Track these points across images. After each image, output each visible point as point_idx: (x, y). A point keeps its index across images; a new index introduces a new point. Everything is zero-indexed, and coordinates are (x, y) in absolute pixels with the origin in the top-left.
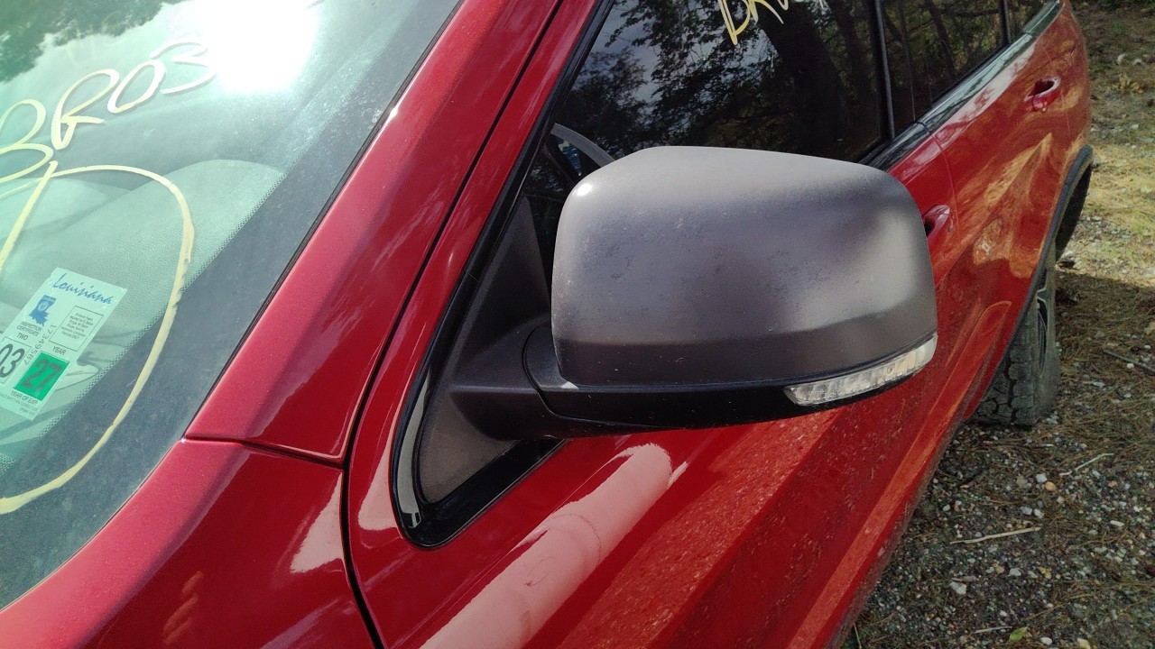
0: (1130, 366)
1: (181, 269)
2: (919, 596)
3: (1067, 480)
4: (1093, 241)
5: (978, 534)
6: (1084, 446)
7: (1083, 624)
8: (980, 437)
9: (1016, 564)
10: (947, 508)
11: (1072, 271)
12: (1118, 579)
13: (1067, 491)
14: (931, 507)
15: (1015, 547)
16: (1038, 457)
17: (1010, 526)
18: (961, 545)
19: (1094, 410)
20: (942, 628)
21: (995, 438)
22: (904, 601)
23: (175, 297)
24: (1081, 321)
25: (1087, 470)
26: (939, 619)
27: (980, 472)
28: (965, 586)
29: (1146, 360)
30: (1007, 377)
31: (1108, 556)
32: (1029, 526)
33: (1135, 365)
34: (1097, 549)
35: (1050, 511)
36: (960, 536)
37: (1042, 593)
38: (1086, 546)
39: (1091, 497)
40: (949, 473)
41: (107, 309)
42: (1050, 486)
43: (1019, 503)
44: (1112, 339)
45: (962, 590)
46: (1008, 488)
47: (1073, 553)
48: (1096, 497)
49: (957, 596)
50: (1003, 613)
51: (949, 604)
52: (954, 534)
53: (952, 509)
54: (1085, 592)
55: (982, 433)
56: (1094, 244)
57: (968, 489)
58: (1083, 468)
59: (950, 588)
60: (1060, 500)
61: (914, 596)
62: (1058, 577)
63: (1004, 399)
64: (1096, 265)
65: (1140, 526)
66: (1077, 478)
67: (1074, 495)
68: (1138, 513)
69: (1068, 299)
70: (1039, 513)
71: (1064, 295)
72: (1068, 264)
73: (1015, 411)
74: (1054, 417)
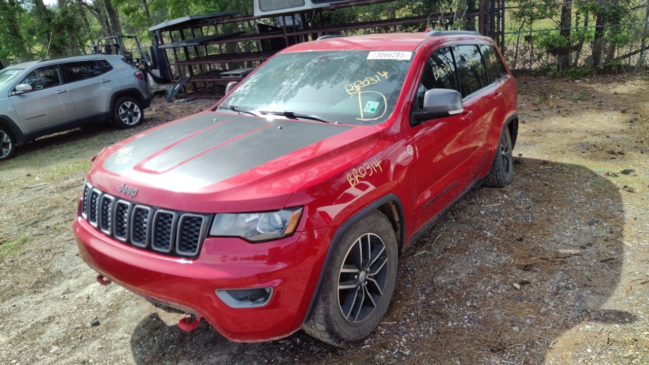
0: (534, 175)
3: (512, 196)
6: (517, 190)
7: (511, 216)
11: (521, 157)
12: (520, 210)
13: (511, 198)
14: (476, 202)
15: (497, 207)
17: (496, 204)
19: (521, 184)
21: (494, 189)
22: (469, 215)
24: (522, 167)
26: (477, 217)
27: (489, 196)
28: (483, 212)
30: (495, 170)
31: (519, 207)
32: (500, 204)
34: (516, 206)
37: (502, 213)
38: (514, 206)
40: (481, 196)
42: (507, 198)
43: (499, 200)
44: (529, 170)
46: (496, 198)
47: (511, 207)
48: (518, 198)
51: (479, 215)
52: (482, 206)
53: (481, 202)
54: (512, 212)
55: (490, 189)
57: (486, 198)
58: (516, 194)
59: (480, 213)
60: (509, 199)
61: (471, 215)
62: (506, 210)
64: (529, 156)
65: (528, 202)
66: (514, 196)
68: (528, 200)
70: (503, 202)
71: (518, 162)
72: (520, 155)
73: (498, 181)
74: (510, 186)
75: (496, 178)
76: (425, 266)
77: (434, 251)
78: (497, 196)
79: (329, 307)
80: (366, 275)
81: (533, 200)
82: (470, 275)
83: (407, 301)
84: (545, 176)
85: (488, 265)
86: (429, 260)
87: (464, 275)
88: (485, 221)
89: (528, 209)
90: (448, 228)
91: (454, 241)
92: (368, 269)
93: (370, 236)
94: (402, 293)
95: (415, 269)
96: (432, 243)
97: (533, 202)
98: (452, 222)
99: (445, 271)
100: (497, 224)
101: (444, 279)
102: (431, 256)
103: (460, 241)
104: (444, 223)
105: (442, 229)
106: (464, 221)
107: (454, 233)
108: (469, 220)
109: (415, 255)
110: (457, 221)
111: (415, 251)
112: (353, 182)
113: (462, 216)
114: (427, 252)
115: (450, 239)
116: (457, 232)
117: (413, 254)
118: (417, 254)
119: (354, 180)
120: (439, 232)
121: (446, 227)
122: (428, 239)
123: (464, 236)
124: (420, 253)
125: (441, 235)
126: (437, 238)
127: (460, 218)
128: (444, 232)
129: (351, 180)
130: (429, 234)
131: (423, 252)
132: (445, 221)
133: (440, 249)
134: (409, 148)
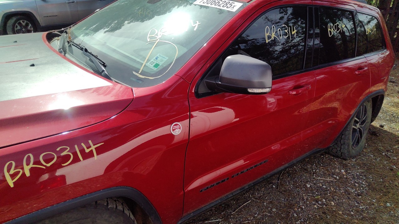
0: (384, 154)
1: (176, 57)
2: (297, 184)
3: (350, 173)
4: (394, 123)
5: (319, 177)
6: (359, 167)
7: (335, 200)
8: (331, 158)
9: (325, 185)
10: (314, 170)
11: (382, 128)
12: (349, 194)
13: (348, 175)
14: (310, 170)
15: (327, 182)
16: (345, 166)
17: (329, 178)
18: (314, 178)
19: (366, 161)
20: (300, 191)
21: (335, 159)
22: (293, 185)
23: (175, 60)
24: (377, 141)
25: (356, 172)
26: (300, 190)
27: (327, 166)
28: (310, 185)
29: (389, 154)
30: (340, 143)
31: (350, 190)
32: (333, 179)
33: (385, 154)
34: (348, 188)
35: (340, 178)
36: (314, 176)
37: (328, 192)
38: (345, 187)
39: (354, 178)
40: (319, 164)
41: (166, 60)
42: (344, 173)
43: (334, 174)
44: (382, 147)
45: (309, 186)
46: (333, 171)
47: (341, 187)
48: (355, 178)
49: (307, 187)
50: (317, 193)
51: (304, 188)
52: (313, 176)
53: (316, 171)
54: (340, 195)
55: (332, 158)
56: (394, 124)
57: (322, 168)
58: (355, 172)
59: (306, 185)
60: (345, 176)
61: (296, 184)
62: (335, 190)
63: (339, 149)
64: (391, 129)
65: (362, 187)
66: (352, 173)
67: (349, 177)
68: (363, 184)
69: (376, 134)
70: (337, 177)
71: (375, 133)
72: (382, 126)
73: (342, 153)
74: (354, 160)
75: (340, 150)
78: (335, 168)
81: (369, 185)
84: (395, 158)
88: (305, 198)
89: (359, 195)
90: (264, 194)
91: (259, 214)
96: (234, 211)
97: (367, 188)
98: (272, 187)
100: (315, 206)
103: (264, 216)
104: (263, 187)
105: (257, 194)
106: (284, 191)
107: (265, 204)
108: (290, 191)
109: (207, 222)
110: (278, 189)
111: (211, 215)
112: (13, 176)
113: (286, 183)
114: (222, 221)
115: (256, 211)
116: (269, 203)
117: (206, 219)
118: (210, 221)
119: (19, 172)
120: (251, 197)
121: (262, 192)
122: (234, 202)
123: (272, 211)
124: (214, 221)
125: (250, 202)
126: (244, 205)
127: (283, 185)
128: (255, 199)
129: (12, 172)
130: (240, 196)
131: (218, 220)
132: (266, 184)
133: (237, 221)
134: (175, 126)
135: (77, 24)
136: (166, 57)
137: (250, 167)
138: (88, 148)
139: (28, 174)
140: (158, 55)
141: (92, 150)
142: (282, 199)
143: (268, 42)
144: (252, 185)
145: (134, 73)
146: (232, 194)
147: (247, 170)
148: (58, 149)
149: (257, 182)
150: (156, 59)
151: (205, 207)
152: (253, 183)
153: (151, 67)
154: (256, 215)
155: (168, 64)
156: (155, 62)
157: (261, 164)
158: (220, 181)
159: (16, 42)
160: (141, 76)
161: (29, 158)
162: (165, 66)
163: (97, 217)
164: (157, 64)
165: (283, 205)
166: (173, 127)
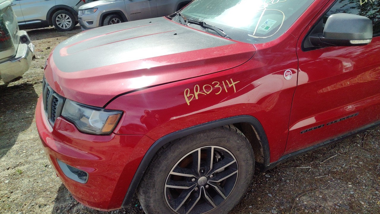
1: (283, 20)
23: (283, 22)
41: (274, 23)
76: (300, 181)
77: (318, 169)
79: (150, 201)
80: (208, 180)
82: (337, 207)
83: (258, 209)
85: (363, 203)
86: (307, 177)
87: (331, 204)
90: (349, 151)
91: (346, 165)
92: (211, 176)
93: (214, 148)
94: (259, 199)
95: (288, 181)
96: (322, 161)
98: (357, 146)
99: (315, 193)
101: (307, 202)
102: (313, 173)
104: (348, 145)
105: (342, 150)
106: (370, 149)
107: (351, 158)
108: (375, 149)
109: (298, 168)
110: (363, 147)
111: (301, 163)
112: (189, 98)
113: (371, 143)
114: (312, 168)
115: (343, 163)
116: (355, 158)
117: (297, 166)
118: (301, 168)
119: (192, 96)
120: (337, 152)
121: (348, 149)
122: (321, 156)
123: (359, 164)
124: (304, 167)
125: (337, 156)
126: (331, 157)
127: (367, 144)
128: (341, 154)
129: (188, 95)
130: (325, 151)
131: (308, 167)
132: (351, 143)
133: (325, 169)
134: (287, 73)
135: (183, 9)
136: (274, 21)
137: (343, 118)
138: (230, 84)
139: (197, 98)
140: (267, 20)
141: (233, 86)
142: (368, 155)
143: (362, 4)
144: (341, 138)
145: (249, 35)
146: (324, 143)
147: (340, 120)
148: (213, 83)
149: (346, 136)
150: (266, 23)
151: (301, 151)
152: (342, 136)
153: (262, 30)
154: (344, 166)
155: (277, 26)
156: (266, 25)
157: (352, 116)
158: (317, 127)
159: (151, 22)
160: (255, 37)
161: (197, 87)
162: (274, 27)
163: (230, 138)
164: (267, 27)
165: (369, 160)
166: (286, 73)
